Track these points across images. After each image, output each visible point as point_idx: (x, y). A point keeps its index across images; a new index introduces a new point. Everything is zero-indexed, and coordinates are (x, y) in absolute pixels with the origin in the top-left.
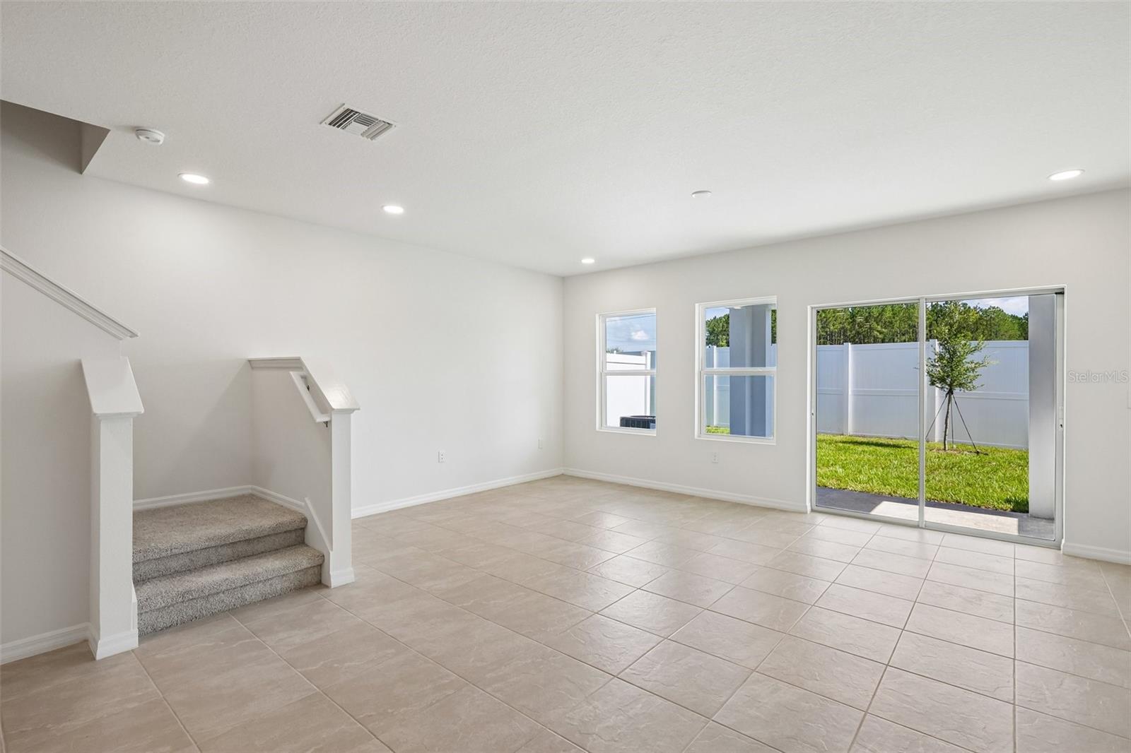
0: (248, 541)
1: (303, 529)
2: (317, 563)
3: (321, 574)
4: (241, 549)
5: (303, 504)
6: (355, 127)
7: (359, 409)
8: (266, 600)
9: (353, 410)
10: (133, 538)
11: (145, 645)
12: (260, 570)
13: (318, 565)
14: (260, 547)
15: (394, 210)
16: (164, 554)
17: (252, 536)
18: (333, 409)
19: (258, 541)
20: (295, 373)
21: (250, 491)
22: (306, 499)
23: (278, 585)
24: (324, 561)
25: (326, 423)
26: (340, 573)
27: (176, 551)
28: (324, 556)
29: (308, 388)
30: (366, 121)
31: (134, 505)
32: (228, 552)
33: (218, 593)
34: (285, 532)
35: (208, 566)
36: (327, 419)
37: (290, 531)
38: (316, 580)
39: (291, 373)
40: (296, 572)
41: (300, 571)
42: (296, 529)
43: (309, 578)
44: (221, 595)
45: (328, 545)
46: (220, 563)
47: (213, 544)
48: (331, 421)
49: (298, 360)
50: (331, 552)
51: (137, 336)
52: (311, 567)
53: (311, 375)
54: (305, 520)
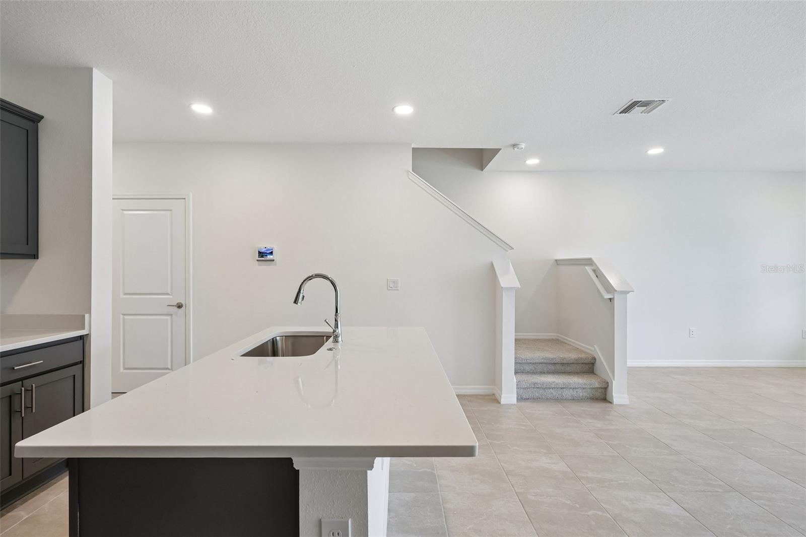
0: (563, 364)
1: (593, 364)
2: (604, 386)
3: (606, 394)
4: (558, 367)
5: (593, 349)
6: (637, 109)
7: (633, 291)
8: (574, 400)
9: (628, 292)
10: (515, 349)
11: (519, 404)
12: (571, 382)
13: (604, 388)
14: (568, 369)
15: (656, 151)
16: (523, 361)
17: (565, 362)
18: (616, 291)
19: (568, 366)
20: (590, 267)
21: (556, 337)
22: (595, 346)
23: (581, 393)
24: (608, 386)
25: (610, 299)
26: (619, 395)
27: (529, 361)
28: (608, 383)
29: (597, 276)
30: (646, 104)
31: (515, 335)
32: (552, 367)
33: (550, 388)
34: (582, 363)
35: (542, 373)
36: (611, 297)
37: (585, 364)
38: (602, 396)
39: (586, 267)
40: (591, 388)
41: (593, 388)
42: (589, 363)
43: (598, 394)
44: (551, 389)
45: (611, 377)
46: (548, 373)
47: (545, 361)
48: (613, 298)
49: (590, 259)
50: (614, 382)
51: (513, 249)
52: (600, 388)
53: (599, 269)
54: (595, 359)
